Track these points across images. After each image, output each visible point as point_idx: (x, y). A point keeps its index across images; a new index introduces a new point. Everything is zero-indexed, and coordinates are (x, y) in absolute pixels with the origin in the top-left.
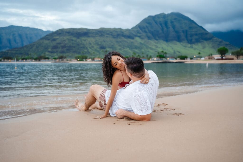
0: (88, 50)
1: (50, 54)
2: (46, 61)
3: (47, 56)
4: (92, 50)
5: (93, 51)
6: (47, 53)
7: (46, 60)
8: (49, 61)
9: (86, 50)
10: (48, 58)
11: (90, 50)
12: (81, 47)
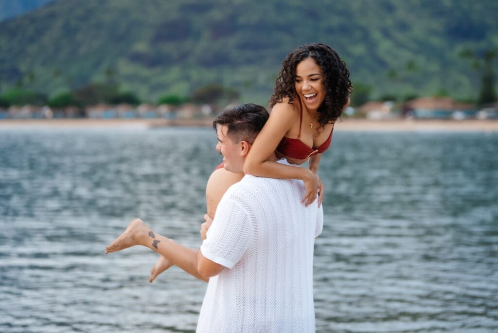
0: (372, 46)
1: (145, 72)
2: (117, 117)
3: (125, 88)
4: (400, 45)
5: (406, 55)
6: (125, 68)
7: (122, 109)
8: (138, 117)
9: (359, 50)
10: (131, 101)
11: (384, 46)
12: (330, 31)
